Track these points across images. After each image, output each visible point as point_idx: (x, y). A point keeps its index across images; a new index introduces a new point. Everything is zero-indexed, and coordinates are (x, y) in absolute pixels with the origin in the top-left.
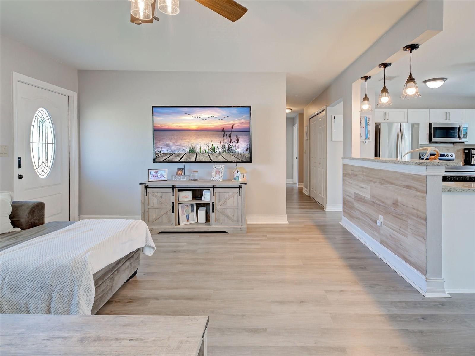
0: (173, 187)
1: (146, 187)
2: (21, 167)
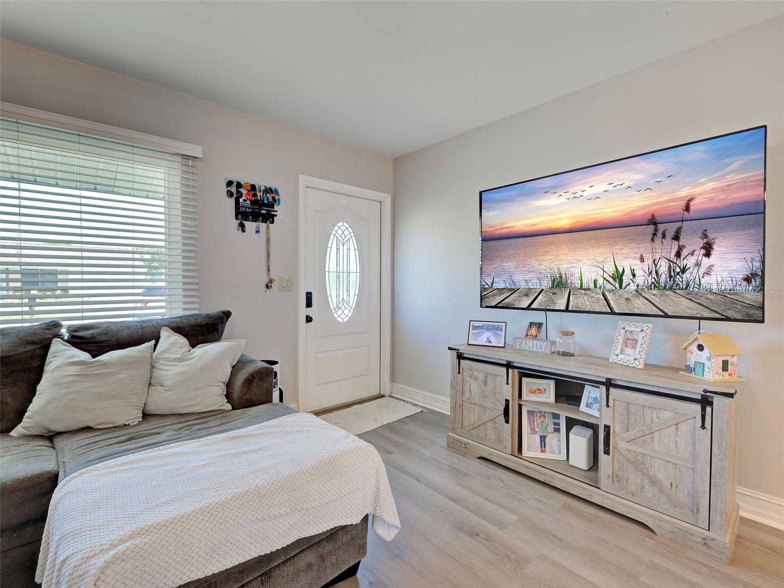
0: (509, 366)
1: (460, 357)
2: (311, 307)
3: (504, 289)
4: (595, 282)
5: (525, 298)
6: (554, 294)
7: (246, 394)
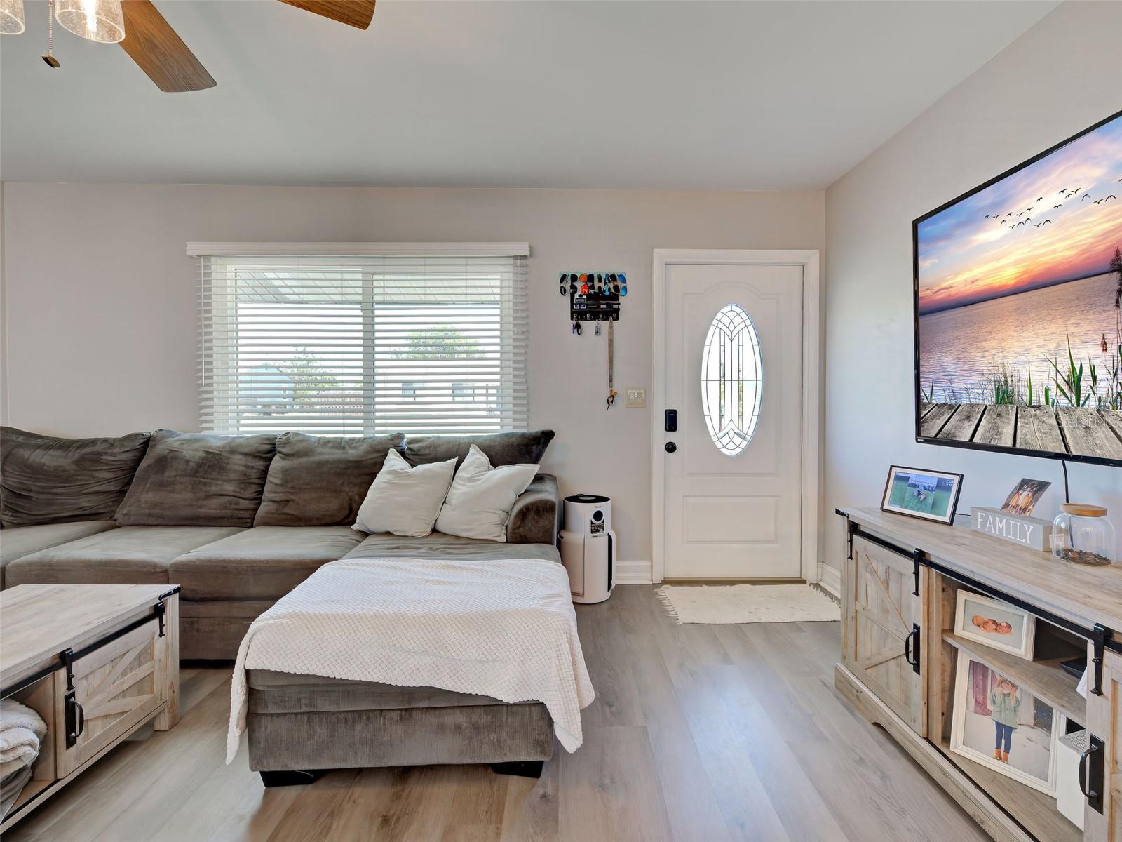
0: (919, 558)
1: (852, 529)
2: (675, 430)
3: (944, 405)
4: (1047, 390)
5: (966, 423)
6: (999, 415)
7: (519, 527)
